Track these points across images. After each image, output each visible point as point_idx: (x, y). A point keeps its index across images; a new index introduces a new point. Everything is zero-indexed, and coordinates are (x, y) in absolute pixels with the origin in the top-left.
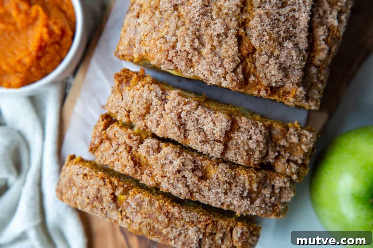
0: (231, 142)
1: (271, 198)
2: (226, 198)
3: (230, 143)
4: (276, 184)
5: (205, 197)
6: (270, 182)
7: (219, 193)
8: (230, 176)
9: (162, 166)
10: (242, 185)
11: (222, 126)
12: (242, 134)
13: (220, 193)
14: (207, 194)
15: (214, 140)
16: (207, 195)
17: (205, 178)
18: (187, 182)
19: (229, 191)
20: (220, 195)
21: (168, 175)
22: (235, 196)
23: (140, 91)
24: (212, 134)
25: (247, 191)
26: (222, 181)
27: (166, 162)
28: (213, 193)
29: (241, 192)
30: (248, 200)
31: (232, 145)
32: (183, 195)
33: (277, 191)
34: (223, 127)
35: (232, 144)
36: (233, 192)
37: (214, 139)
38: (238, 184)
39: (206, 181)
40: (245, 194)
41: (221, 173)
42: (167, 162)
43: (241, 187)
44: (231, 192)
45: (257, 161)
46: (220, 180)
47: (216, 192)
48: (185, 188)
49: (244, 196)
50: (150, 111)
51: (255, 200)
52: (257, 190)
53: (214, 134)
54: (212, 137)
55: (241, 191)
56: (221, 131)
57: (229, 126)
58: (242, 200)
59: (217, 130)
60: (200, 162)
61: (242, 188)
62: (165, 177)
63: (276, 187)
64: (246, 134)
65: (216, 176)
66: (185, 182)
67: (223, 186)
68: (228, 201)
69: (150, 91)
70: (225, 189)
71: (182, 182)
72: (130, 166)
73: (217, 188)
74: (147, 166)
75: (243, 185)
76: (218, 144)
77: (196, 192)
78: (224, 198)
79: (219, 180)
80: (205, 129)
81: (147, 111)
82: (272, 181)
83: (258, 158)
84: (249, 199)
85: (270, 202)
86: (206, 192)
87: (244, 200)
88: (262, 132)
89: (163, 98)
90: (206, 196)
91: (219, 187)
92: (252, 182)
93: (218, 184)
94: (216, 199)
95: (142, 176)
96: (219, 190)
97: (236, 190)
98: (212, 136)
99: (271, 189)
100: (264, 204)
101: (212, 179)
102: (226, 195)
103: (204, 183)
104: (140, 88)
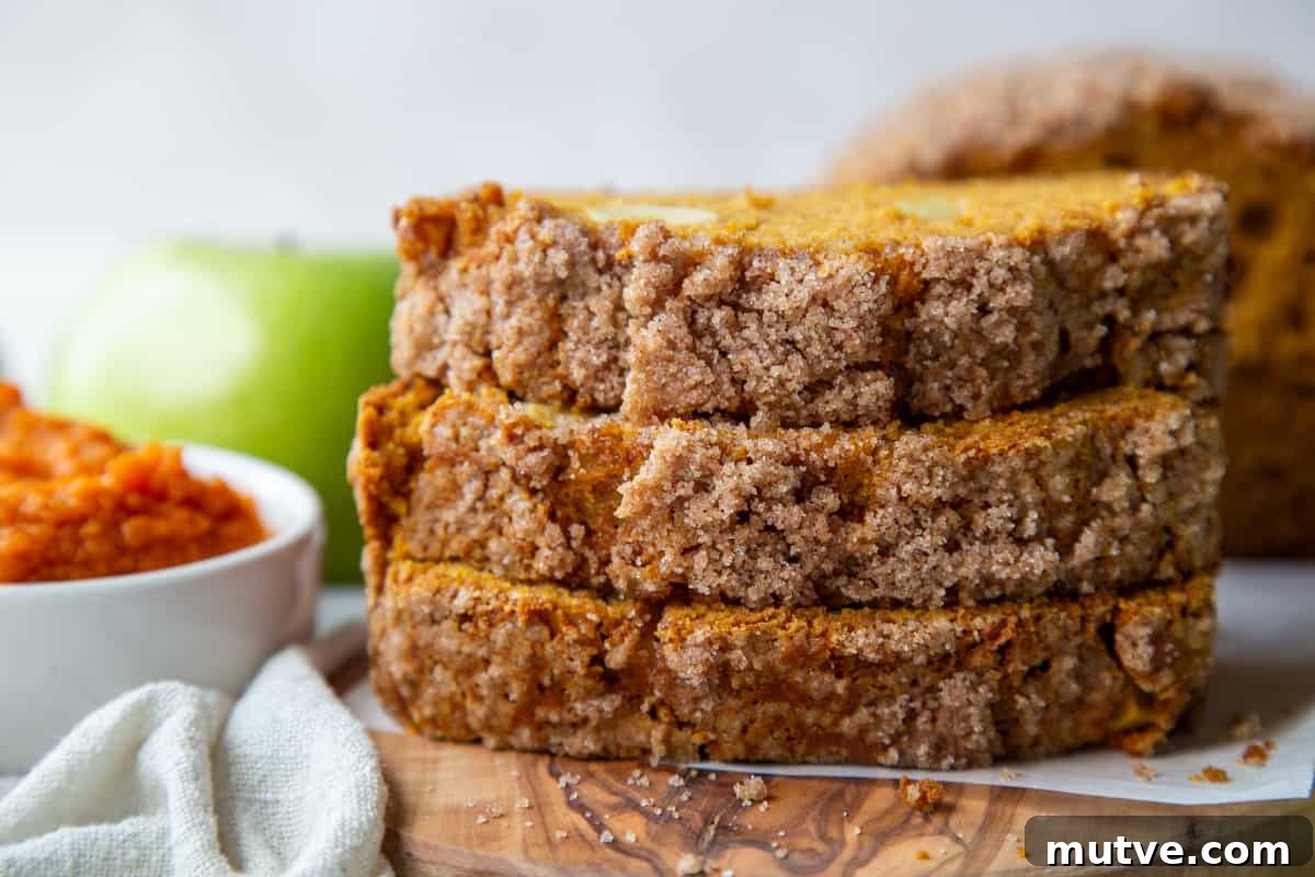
0: (913, 350)
1: (1134, 508)
2: (956, 567)
3: (911, 355)
4: (1139, 452)
5: (876, 586)
6: (1116, 448)
7: (926, 554)
8: (949, 475)
9: (672, 512)
10: (1005, 498)
11: (859, 304)
12: (946, 304)
13: (930, 551)
14: (882, 570)
15: (847, 367)
16: (880, 574)
17: (856, 512)
18: (789, 546)
19: (965, 535)
20: (932, 560)
21: (704, 538)
22: (993, 547)
23: (504, 260)
24: (831, 349)
25: (1033, 515)
26: (923, 506)
27: (681, 492)
28: (902, 561)
29: (1012, 526)
30: (1046, 549)
31: (920, 362)
32: (787, 599)
33: (1151, 477)
34: (865, 307)
35: (922, 357)
36: (978, 535)
37: (844, 363)
38: (992, 498)
39: (861, 521)
40: (1030, 528)
41: (908, 475)
42: (685, 489)
43: (1004, 507)
44: (970, 535)
45: (1035, 385)
46: (917, 502)
47: (913, 555)
48: (788, 567)
49: (1025, 536)
50: (566, 329)
51: (1075, 536)
52: (1072, 497)
53: (839, 347)
54: (838, 360)
55: (1011, 520)
56: (862, 324)
57: (884, 295)
58: (1026, 555)
59: (845, 326)
60: (814, 455)
61: (1011, 506)
62: (697, 547)
63: (1142, 462)
64: (959, 300)
65: (894, 492)
66: (779, 547)
67: (933, 521)
68: (971, 577)
69: (544, 251)
70: (943, 534)
71: (768, 549)
72: (550, 548)
73: (913, 537)
74: (616, 527)
75: (1011, 497)
76: (869, 376)
77: (837, 573)
78: (950, 569)
79: (910, 503)
80: (799, 337)
81: (552, 331)
82: (1122, 444)
83: (1036, 373)
84: (1050, 542)
85: (1138, 525)
86: (874, 564)
87: (1031, 554)
88: (1017, 269)
89: (601, 264)
90: (879, 580)
91: (919, 532)
92: (1043, 472)
93: (910, 519)
94: (922, 580)
95: (607, 570)
96: (925, 542)
97: (988, 524)
98: (836, 355)
99: (1128, 476)
100: (1116, 543)
101: (882, 506)
102: (955, 555)
103: (854, 530)
104: (501, 248)
